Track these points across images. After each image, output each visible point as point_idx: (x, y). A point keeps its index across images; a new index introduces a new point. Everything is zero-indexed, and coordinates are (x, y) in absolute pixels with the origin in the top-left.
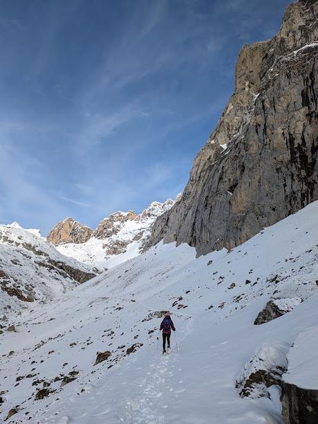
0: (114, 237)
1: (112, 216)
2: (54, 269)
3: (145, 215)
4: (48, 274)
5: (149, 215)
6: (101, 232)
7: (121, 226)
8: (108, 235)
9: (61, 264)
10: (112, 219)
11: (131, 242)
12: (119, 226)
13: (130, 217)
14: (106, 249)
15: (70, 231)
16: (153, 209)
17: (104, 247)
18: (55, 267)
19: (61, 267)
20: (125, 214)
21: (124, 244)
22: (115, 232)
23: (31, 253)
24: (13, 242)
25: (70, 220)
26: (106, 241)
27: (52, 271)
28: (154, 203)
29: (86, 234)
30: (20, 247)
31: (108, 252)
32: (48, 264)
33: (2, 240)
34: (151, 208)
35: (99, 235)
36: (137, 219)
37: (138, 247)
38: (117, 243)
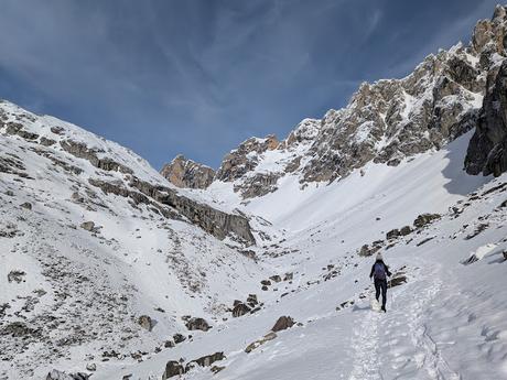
0: (250, 174)
1: (243, 146)
2: (148, 202)
3: (293, 139)
4: (129, 212)
5: (300, 139)
6: (229, 171)
7: (259, 158)
8: (240, 174)
9: (164, 193)
10: (243, 151)
11: (283, 175)
12: (255, 158)
13: (270, 145)
14: (239, 192)
15: (182, 174)
16: (305, 130)
17: (235, 190)
18: (151, 199)
19: (166, 200)
20: (262, 141)
21: (272, 179)
22: (250, 166)
23: (85, 163)
24: (34, 136)
25: (181, 158)
26: (239, 182)
27: (143, 206)
28: (305, 121)
29: (206, 176)
30: (57, 148)
31: (246, 195)
32: (131, 189)
33: (4, 130)
34: (300, 128)
35: (226, 176)
36: (282, 147)
37: (297, 180)
38: (260, 177)
